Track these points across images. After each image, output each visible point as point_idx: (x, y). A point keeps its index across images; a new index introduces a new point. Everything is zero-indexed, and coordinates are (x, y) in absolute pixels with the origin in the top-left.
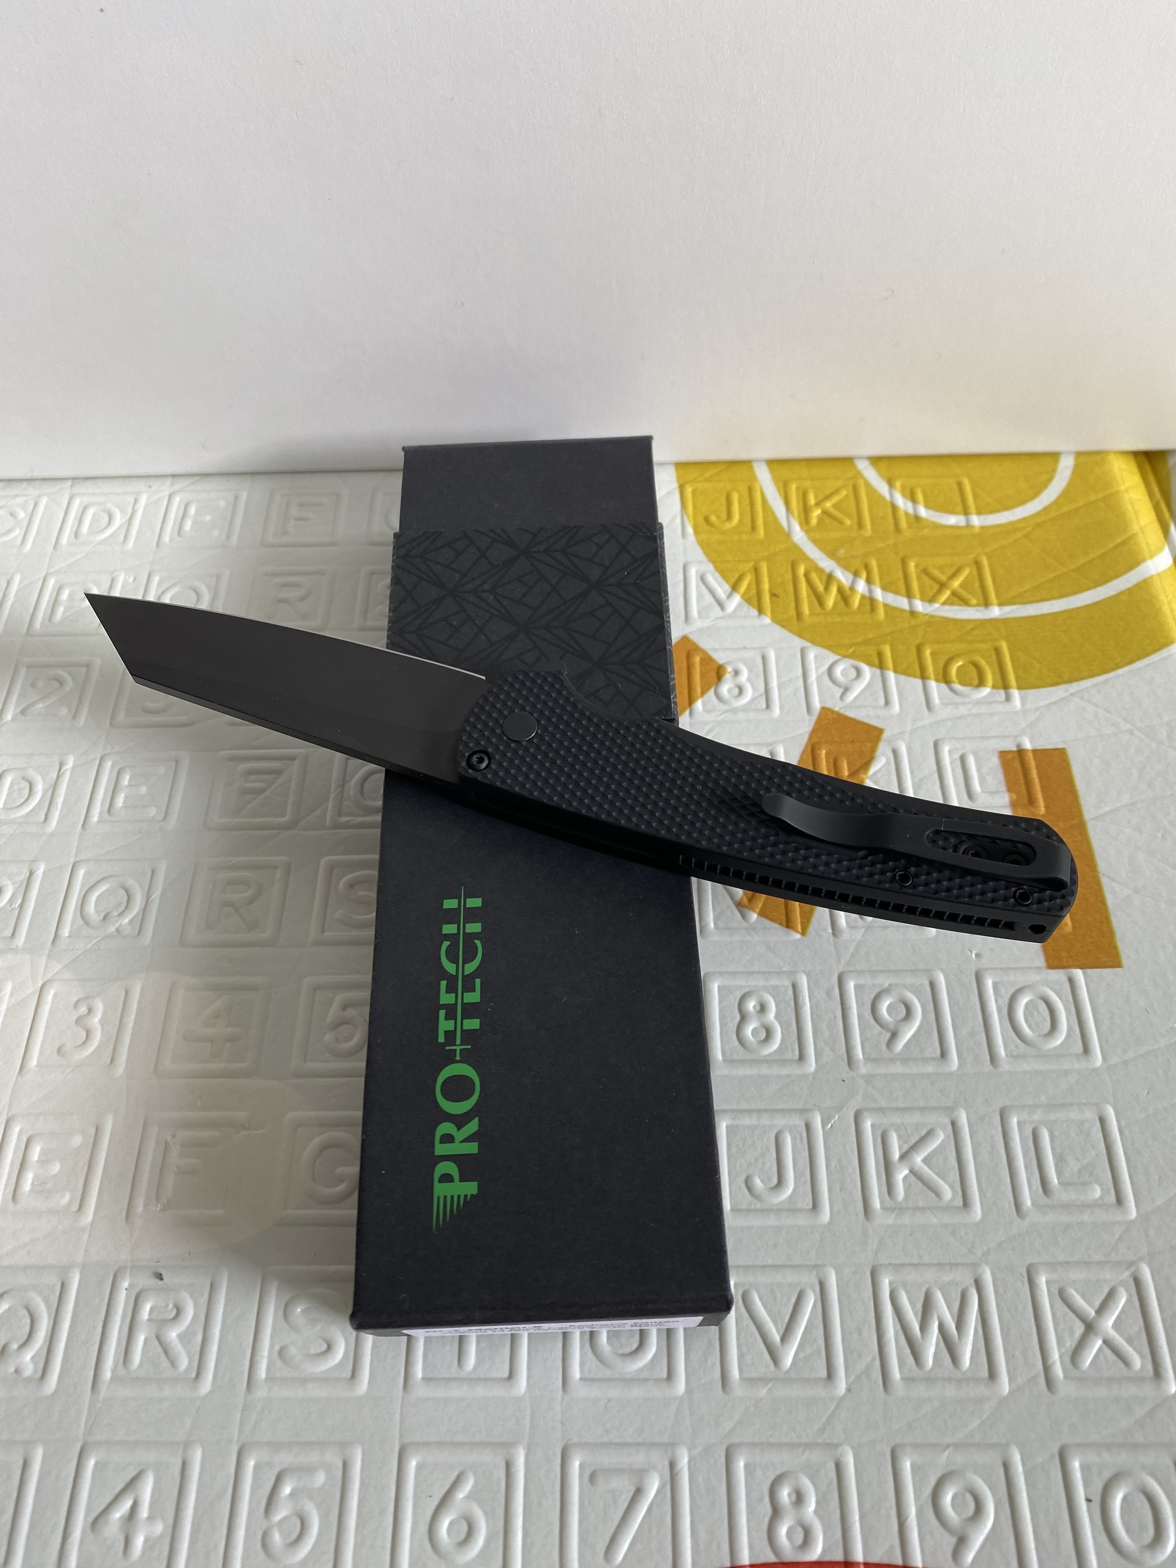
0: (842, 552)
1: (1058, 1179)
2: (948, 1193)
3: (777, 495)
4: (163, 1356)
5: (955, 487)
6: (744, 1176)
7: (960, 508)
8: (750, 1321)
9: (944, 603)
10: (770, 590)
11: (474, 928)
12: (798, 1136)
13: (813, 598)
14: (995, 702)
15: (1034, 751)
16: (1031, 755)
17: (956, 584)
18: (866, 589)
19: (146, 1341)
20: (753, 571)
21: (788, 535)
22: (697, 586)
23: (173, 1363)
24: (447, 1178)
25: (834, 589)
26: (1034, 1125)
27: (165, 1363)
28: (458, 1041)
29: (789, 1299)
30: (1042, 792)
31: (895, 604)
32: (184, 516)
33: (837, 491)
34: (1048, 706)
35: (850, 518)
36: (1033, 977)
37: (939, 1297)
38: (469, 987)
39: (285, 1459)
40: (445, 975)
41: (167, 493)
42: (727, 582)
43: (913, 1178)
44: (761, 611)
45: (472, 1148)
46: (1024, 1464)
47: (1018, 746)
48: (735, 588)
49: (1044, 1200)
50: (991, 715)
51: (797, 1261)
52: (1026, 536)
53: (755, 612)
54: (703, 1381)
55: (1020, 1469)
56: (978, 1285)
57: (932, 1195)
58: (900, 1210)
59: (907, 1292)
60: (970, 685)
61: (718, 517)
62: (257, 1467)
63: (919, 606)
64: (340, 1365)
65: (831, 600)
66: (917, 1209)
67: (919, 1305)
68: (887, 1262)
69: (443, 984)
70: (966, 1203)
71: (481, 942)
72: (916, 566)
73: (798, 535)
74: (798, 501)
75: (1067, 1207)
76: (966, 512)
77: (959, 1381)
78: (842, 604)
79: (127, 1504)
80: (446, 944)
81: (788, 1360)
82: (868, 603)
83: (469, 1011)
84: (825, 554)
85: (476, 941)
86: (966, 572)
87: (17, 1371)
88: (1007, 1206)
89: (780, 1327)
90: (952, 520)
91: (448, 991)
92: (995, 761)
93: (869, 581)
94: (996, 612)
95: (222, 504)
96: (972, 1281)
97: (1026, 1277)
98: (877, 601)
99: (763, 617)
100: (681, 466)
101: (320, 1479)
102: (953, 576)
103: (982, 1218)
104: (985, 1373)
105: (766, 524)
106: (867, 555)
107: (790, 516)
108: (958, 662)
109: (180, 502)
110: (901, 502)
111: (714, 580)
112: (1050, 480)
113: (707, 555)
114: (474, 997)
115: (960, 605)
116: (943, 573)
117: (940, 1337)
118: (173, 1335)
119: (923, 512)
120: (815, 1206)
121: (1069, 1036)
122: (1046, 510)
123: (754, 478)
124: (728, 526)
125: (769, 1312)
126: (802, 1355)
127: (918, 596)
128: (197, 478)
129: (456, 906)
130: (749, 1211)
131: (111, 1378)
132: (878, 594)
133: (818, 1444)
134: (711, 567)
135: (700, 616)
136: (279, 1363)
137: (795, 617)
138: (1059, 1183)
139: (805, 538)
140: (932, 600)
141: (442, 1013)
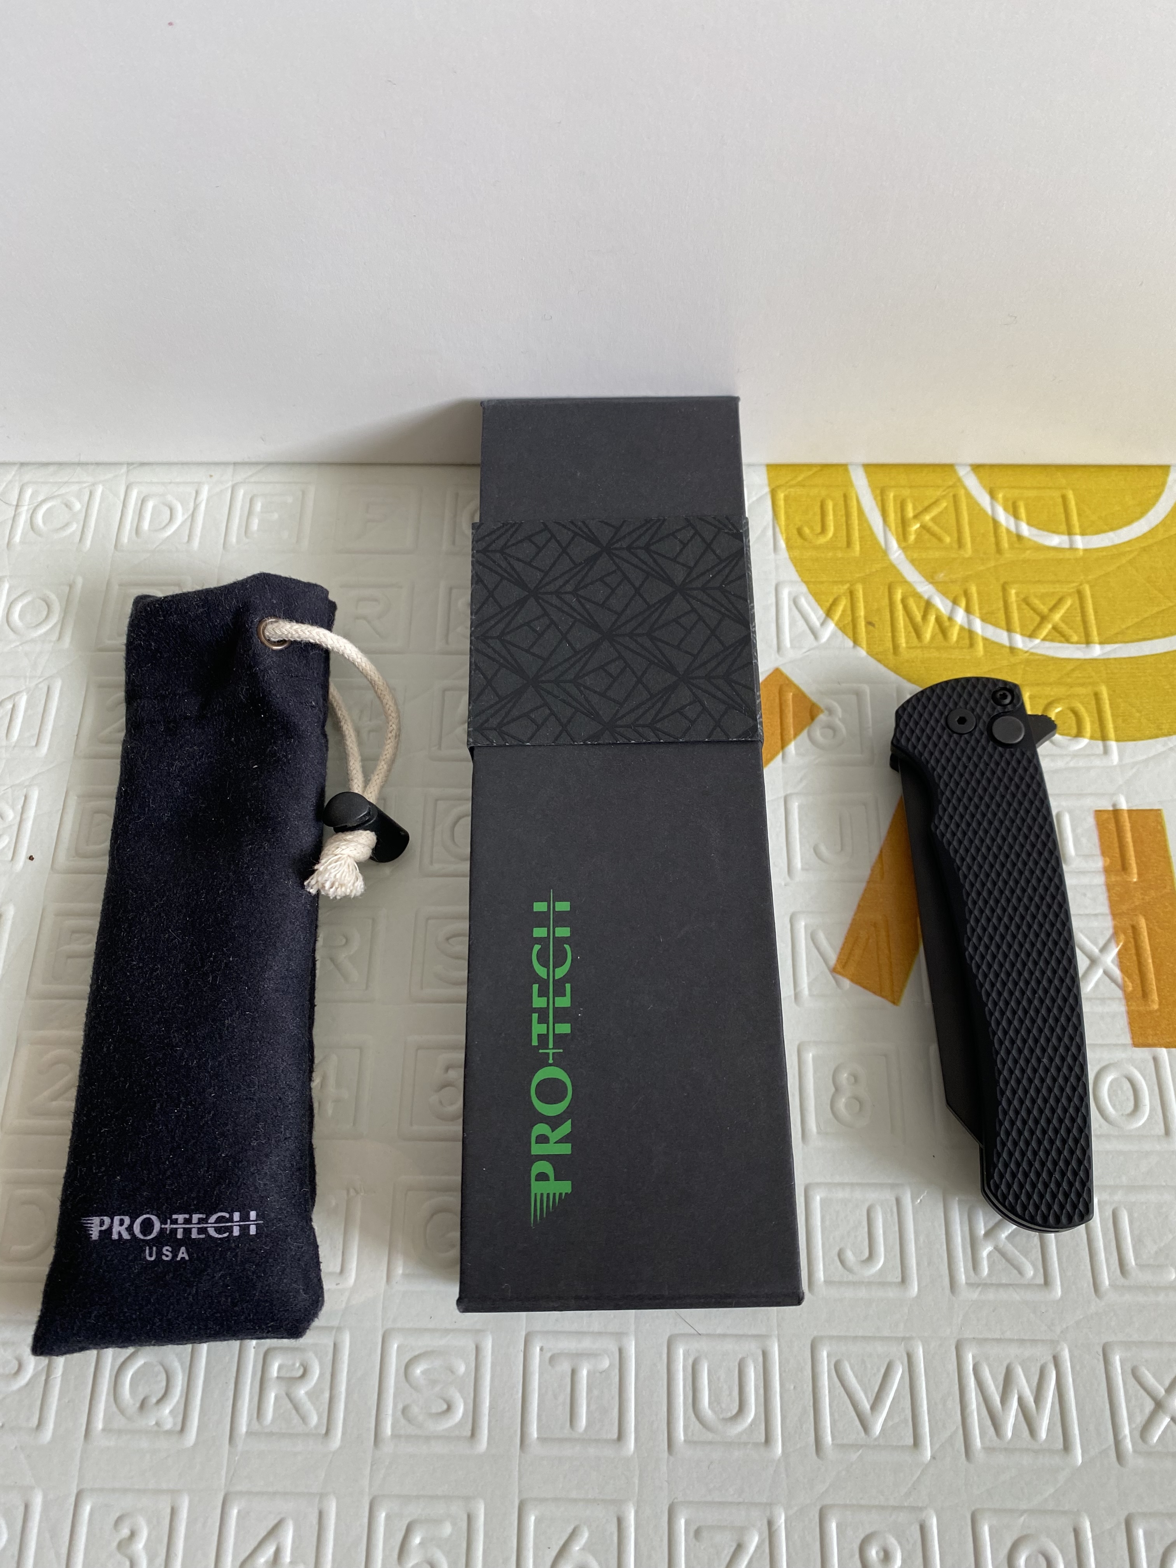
0: (941, 576)
1: (1136, 1260)
2: (1030, 1272)
3: (874, 503)
4: (294, 1412)
5: (1060, 500)
6: (837, 1249)
7: (1063, 527)
8: (842, 1389)
9: (1044, 639)
10: (866, 618)
11: (563, 932)
12: (889, 1210)
13: (911, 629)
14: (1093, 755)
15: (1130, 812)
16: (1126, 815)
17: (1057, 617)
18: (966, 620)
19: (277, 1398)
20: (848, 594)
21: (885, 553)
22: (790, 610)
23: (304, 1419)
24: (542, 1177)
25: (932, 618)
26: (1113, 1206)
27: (296, 1419)
28: (551, 1046)
29: (879, 1370)
30: (1136, 857)
31: (994, 639)
32: (250, 513)
33: (936, 503)
34: (1146, 761)
35: (950, 535)
36: (1119, 1055)
37: (1019, 1371)
38: (559, 992)
39: (414, 1511)
40: (537, 979)
41: (230, 484)
42: (821, 606)
43: (997, 1253)
44: (856, 642)
45: (566, 1149)
46: (1092, 1531)
47: (1114, 805)
48: (829, 613)
49: (1121, 1281)
50: (1089, 769)
51: (886, 1333)
52: (1130, 562)
53: (851, 644)
54: (799, 1446)
55: (1089, 1535)
56: (1056, 1361)
57: (1015, 1272)
58: (985, 1286)
59: (989, 1366)
60: (1068, 735)
61: (812, 529)
62: (388, 1517)
63: (1019, 641)
64: (460, 1424)
65: (929, 630)
66: (1000, 1285)
67: (1001, 1378)
68: (971, 1336)
69: (535, 987)
70: (1047, 1282)
71: (570, 947)
72: (1017, 594)
73: (896, 553)
74: (896, 512)
75: (1142, 1288)
76: (1070, 533)
77: (1036, 1452)
78: (940, 636)
79: (270, 1551)
80: (537, 947)
81: (877, 1428)
82: (967, 635)
83: (561, 1015)
84: (924, 576)
85: (565, 945)
86: (1069, 603)
87: (157, 1424)
88: (1086, 1285)
89: (870, 1396)
90: (1055, 540)
91: (540, 995)
92: (1091, 821)
93: (968, 610)
94: (1097, 651)
95: (290, 500)
96: (1050, 1358)
97: (1102, 1355)
98: (977, 634)
99: (859, 648)
100: (773, 468)
101: (447, 1529)
102: (1053, 609)
103: (1062, 1297)
104: (1060, 1445)
105: (862, 538)
106: (966, 579)
107: (887, 529)
108: (1056, 708)
109: (244, 495)
110: (1002, 517)
111: (807, 604)
112: (1158, 496)
113: (800, 573)
114: (564, 1002)
115: (1060, 642)
116: (1044, 604)
117: (1019, 1410)
118: (301, 1392)
119: (1025, 530)
120: (904, 1280)
121: (1151, 1117)
122: (1153, 531)
123: (849, 483)
124: (822, 540)
125: (860, 1382)
126: (890, 1423)
127: (1018, 630)
128: (261, 467)
129: (545, 910)
130: (841, 1283)
131: (247, 1432)
132: (978, 626)
133: (905, 1507)
134: (804, 588)
135: (792, 647)
136: (403, 1421)
137: (891, 651)
138: (1136, 1264)
139: (903, 556)
140: (1032, 635)
141: (535, 1016)
